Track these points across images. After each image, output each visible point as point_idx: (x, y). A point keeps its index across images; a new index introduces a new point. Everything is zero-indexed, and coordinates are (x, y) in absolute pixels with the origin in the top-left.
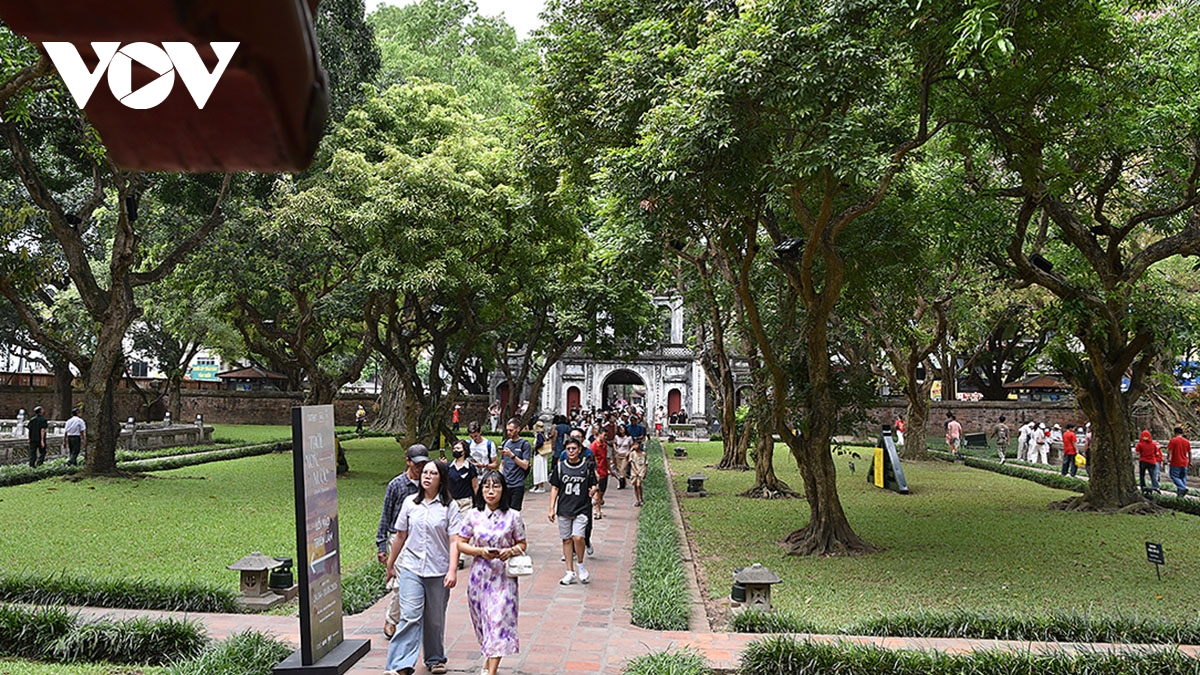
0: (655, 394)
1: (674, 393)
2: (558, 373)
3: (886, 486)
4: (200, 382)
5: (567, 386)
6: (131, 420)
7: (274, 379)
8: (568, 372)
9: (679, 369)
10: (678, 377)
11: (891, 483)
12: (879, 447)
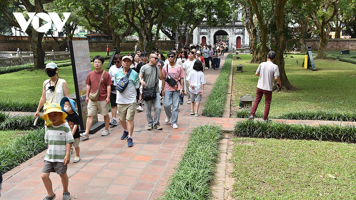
0: (232, 38)
1: (239, 38)
2: (198, 32)
3: (308, 68)
4: (80, 38)
5: (202, 36)
6: (53, 51)
7: (104, 36)
8: (202, 31)
9: (240, 29)
10: (240, 32)
11: (310, 67)
12: (307, 55)
